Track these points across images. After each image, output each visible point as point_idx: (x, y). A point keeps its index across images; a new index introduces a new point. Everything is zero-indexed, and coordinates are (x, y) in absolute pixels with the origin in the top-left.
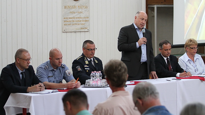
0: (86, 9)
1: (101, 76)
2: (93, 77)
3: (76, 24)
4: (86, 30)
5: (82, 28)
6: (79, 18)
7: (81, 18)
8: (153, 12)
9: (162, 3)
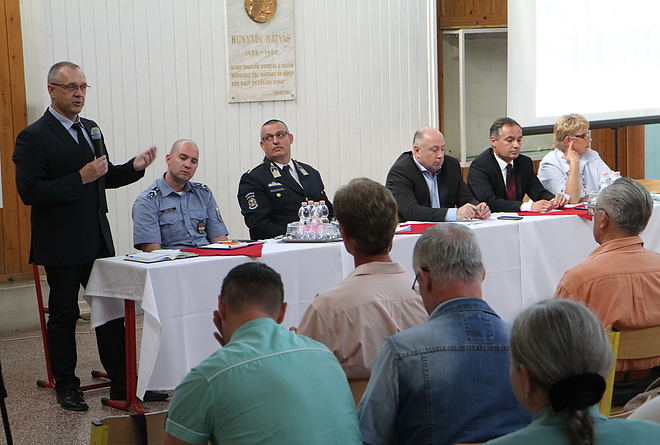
0: (285, 44)
1: (325, 213)
2: (306, 215)
3: (262, 82)
4: (288, 97)
5: (276, 93)
6: (269, 66)
7: (274, 66)
8: (455, 48)
9: (478, 24)
